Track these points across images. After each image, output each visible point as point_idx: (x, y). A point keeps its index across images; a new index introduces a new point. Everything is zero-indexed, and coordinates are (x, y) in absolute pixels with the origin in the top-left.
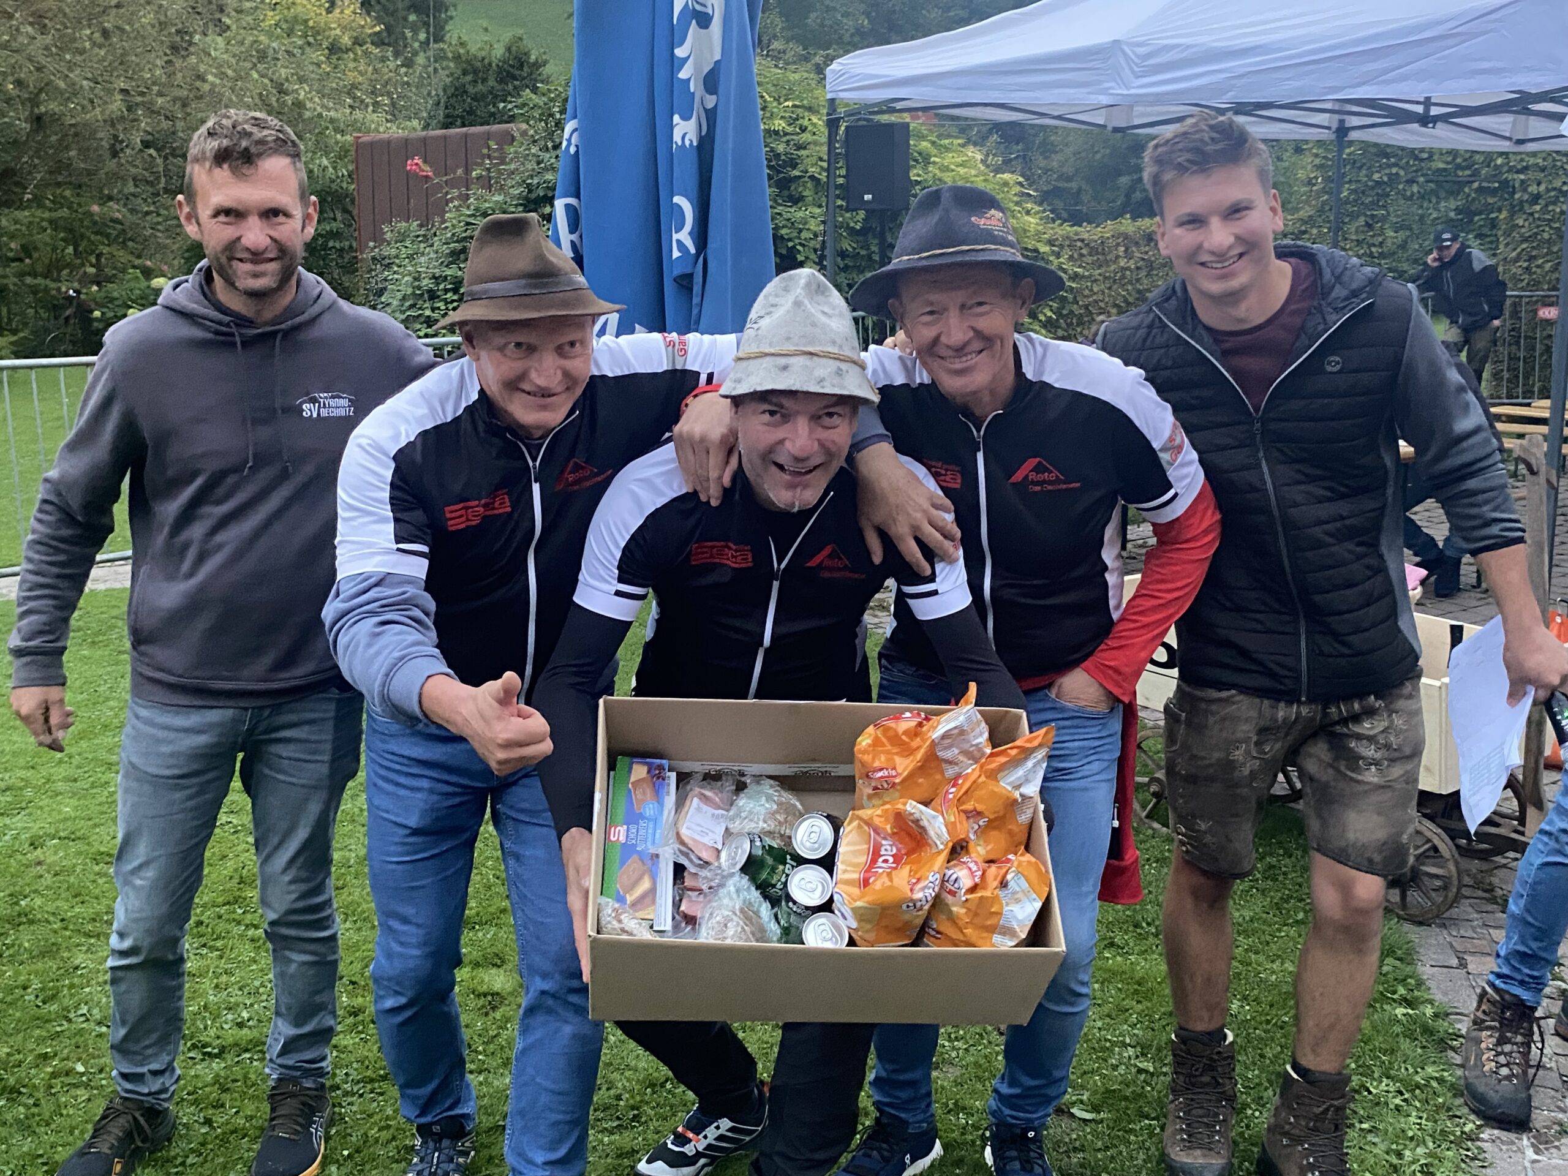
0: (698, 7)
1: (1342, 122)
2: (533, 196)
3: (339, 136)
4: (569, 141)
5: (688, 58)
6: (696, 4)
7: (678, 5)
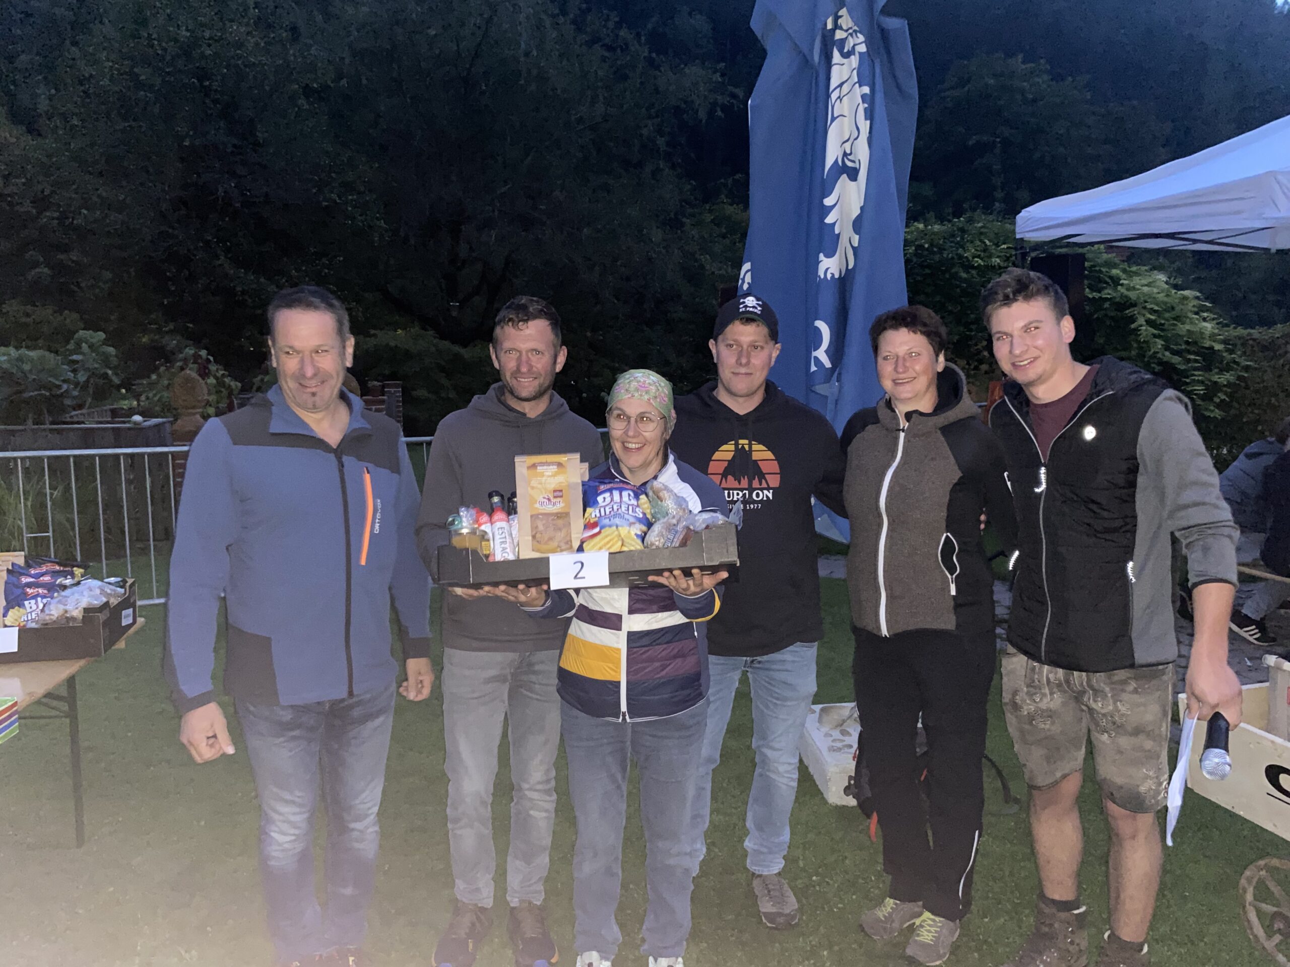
5: (835, 205)
6: (846, 160)
7: (829, 162)
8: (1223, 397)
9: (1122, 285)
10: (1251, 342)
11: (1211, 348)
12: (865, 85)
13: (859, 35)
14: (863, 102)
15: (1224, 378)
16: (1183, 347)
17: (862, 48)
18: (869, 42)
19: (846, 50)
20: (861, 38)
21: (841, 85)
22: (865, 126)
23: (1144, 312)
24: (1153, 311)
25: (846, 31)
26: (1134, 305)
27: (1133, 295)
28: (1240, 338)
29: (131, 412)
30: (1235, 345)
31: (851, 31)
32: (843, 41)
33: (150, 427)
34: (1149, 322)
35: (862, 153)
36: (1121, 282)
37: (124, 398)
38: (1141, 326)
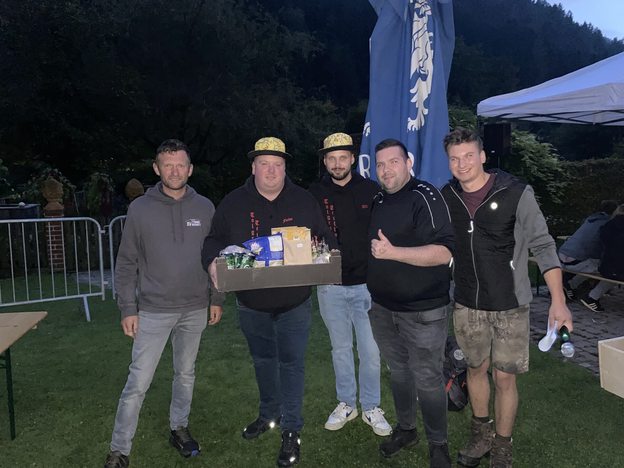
0: (422, 72)
4: (366, 131)
5: (416, 93)
6: (420, 71)
7: (413, 71)
8: (561, 194)
9: (517, 140)
10: (573, 168)
11: (557, 170)
12: (431, 32)
13: (427, 6)
14: (430, 41)
15: (563, 184)
16: (545, 170)
17: (429, 13)
18: (432, 10)
19: (420, 14)
20: (429, 8)
21: (418, 32)
22: (431, 53)
23: (528, 153)
24: (531, 152)
25: (421, 4)
26: (523, 149)
27: (522, 145)
28: (568, 166)
29: (18, 201)
30: (566, 169)
31: (423, 4)
32: (419, 9)
33: (28, 209)
34: (530, 158)
35: (429, 67)
36: (517, 138)
37: (13, 193)
38: (527, 159)
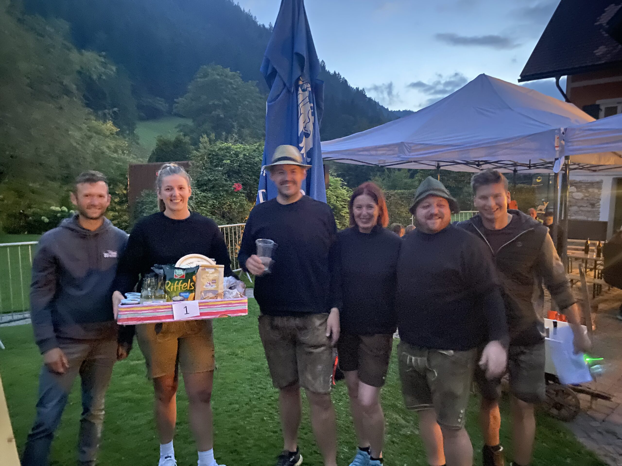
0: (306, 132)
1: (438, 164)
2: (200, 184)
3: (116, 163)
4: (263, 172)
5: (303, 147)
6: (305, 130)
7: (300, 130)
12: (311, 103)
13: (308, 84)
14: (311, 109)
17: (310, 89)
18: (312, 87)
19: (303, 89)
20: (309, 86)
21: (302, 101)
22: (312, 119)
25: (303, 82)
31: (305, 82)
32: (302, 85)
35: (311, 128)
